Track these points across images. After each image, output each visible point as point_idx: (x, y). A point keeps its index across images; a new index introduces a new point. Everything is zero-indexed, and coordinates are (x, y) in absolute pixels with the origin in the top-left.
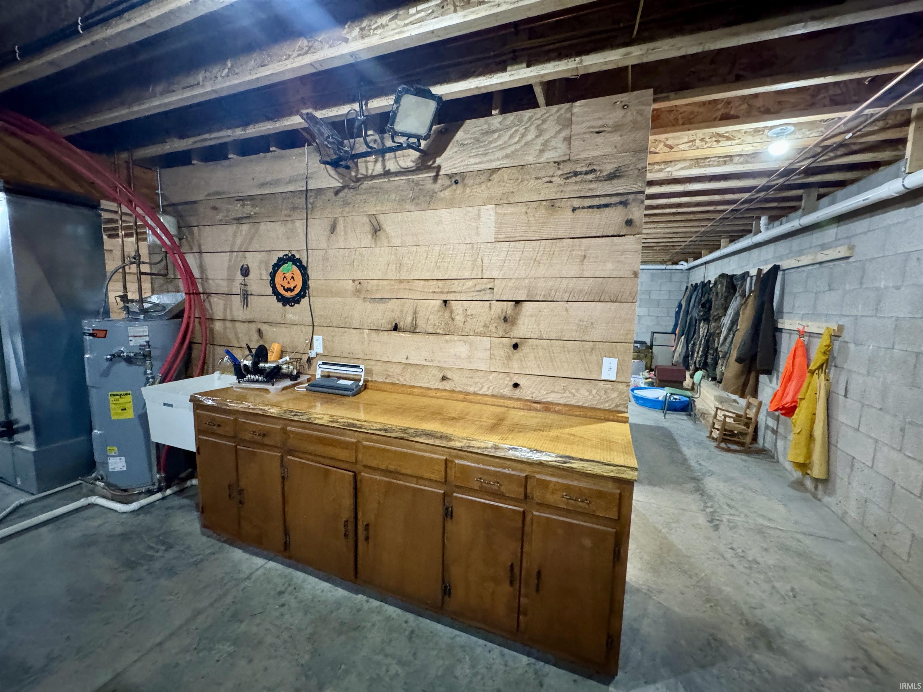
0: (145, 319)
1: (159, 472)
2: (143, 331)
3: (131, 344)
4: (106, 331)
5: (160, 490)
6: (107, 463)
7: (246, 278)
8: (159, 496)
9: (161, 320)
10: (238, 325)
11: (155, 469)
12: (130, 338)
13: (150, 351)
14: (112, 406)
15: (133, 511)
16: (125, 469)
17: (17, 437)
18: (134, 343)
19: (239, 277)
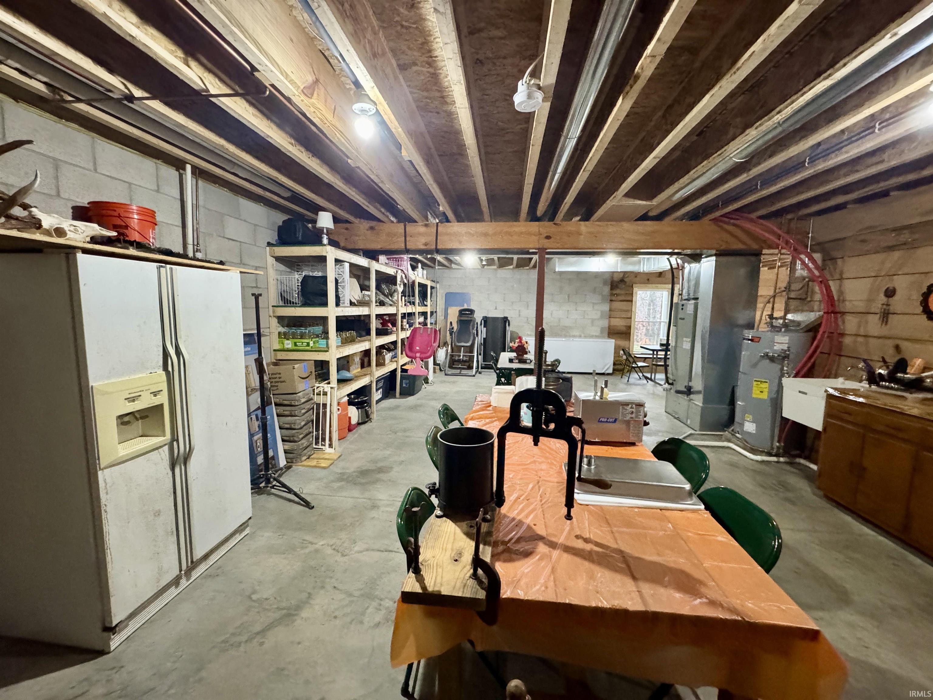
0: (785, 332)
1: (779, 441)
2: (785, 340)
3: (775, 348)
4: (760, 338)
5: (777, 455)
6: (744, 425)
7: (890, 299)
8: (774, 459)
9: (799, 332)
10: (871, 340)
11: (776, 438)
12: (775, 344)
13: (789, 354)
14: (754, 388)
15: (757, 461)
16: (754, 432)
17: (692, 396)
18: (777, 347)
19: (882, 298)
